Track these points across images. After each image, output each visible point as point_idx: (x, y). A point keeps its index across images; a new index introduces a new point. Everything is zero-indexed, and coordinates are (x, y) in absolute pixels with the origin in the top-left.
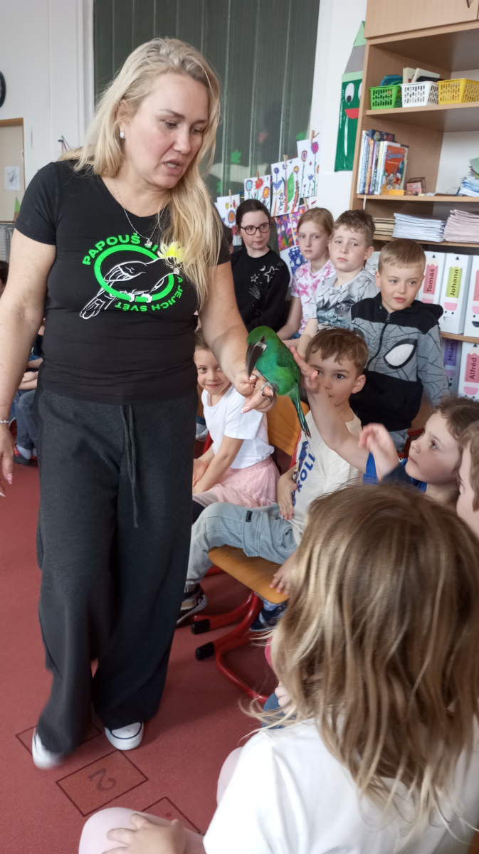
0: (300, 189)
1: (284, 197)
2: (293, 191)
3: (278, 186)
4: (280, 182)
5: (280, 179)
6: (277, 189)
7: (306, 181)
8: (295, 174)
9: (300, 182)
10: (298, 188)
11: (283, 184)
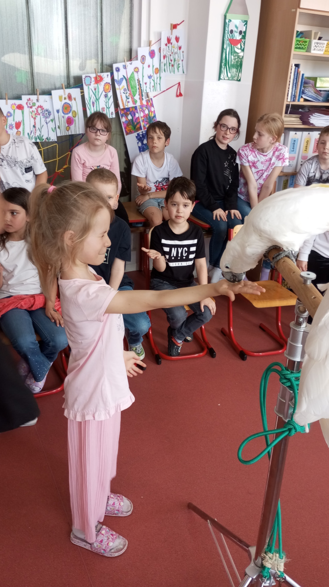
0: (142, 86)
1: (128, 92)
2: (136, 87)
3: (120, 82)
4: (122, 79)
5: (121, 76)
6: (119, 85)
7: (146, 79)
8: (135, 74)
9: (141, 80)
10: (140, 85)
11: (124, 81)
